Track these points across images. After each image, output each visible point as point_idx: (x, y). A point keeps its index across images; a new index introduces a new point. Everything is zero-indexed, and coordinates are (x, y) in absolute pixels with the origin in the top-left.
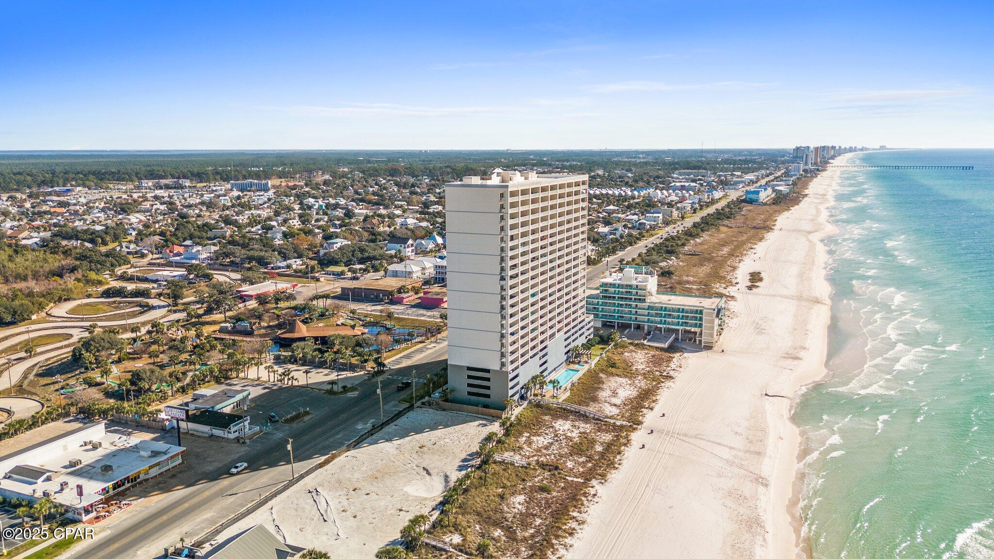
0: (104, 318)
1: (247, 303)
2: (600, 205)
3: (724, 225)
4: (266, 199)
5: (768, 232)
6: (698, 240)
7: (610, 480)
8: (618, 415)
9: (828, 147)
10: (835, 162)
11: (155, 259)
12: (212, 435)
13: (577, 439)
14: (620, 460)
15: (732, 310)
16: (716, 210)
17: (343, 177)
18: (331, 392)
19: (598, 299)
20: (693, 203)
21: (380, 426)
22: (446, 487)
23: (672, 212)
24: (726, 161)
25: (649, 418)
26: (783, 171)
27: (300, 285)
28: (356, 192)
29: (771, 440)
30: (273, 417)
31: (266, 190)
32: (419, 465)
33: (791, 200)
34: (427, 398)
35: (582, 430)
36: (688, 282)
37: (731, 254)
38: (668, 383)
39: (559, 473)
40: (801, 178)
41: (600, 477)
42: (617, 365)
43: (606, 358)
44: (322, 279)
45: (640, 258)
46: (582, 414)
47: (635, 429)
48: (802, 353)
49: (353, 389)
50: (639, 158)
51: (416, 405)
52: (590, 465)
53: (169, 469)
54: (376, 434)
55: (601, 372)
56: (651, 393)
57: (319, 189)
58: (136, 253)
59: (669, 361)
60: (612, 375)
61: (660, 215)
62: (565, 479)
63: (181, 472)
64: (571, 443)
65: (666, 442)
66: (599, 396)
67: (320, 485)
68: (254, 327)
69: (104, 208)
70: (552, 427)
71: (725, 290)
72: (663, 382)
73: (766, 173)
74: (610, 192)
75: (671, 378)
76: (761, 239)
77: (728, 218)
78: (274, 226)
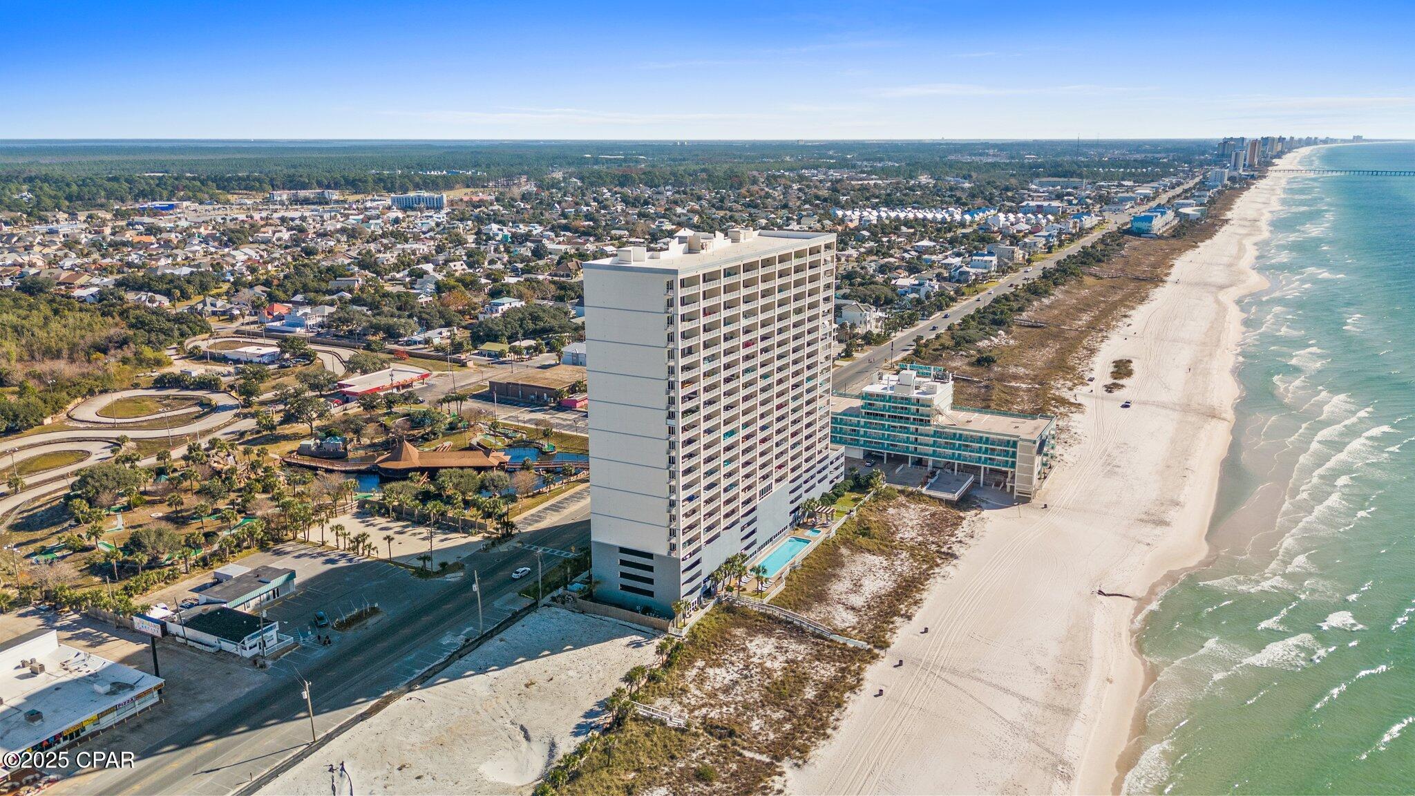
0: (145, 424)
1: (349, 405)
2: (910, 237)
3: (1091, 274)
4: (433, 224)
5: (1157, 286)
6: (1046, 301)
7: (812, 761)
8: (854, 628)
9: (1273, 139)
10: (1281, 163)
11: (248, 324)
12: (220, 650)
13: (779, 673)
14: (838, 720)
15: (1074, 430)
16: (1083, 248)
17: (553, 187)
18: (422, 573)
19: (858, 417)
20: (1050, 235)
21: (476, 640)
22: (549, 764)
23: (1013, 252)
24: (1114, 163)
25: (903, 635)
26: (1197, 180)
27: (435, 373)
28: (564, 216)
29: (1092, 684)
30: (321, 619)
31: (438, 208)
32: (516, 721)
33: (1201, 230)
34: (561, 590)
35: (790, 656)
36: (1015, 377)
37: (1092, 326)
38: (947, 569)
39: (734, 744)
40: (1224, 191)
41: (797, 754)
42: (872, 531)
43: (856, 519)
44: (470, 364)
45: (949, 332)
46: (795, 626)
47: (875, 657)
48: (1172, 513)
49: (458, 566)
50: (988, 155)
51: (540, 604)
52: (788, 726)
53: (135, 714)
54: (466, 657)
55: (844, 544)
56: (915, 587)
57: (513, 207)
58: (224, 313)
59: (957, 524)
60: (861, 549)
61: (994, 259)
62: (740, 755)
63: (151, 720)
64: (768, 681)
65: (921, 684)
66: (831, 591)
67: (352, 756)
68: (349, 447)
69: (208, 236)
70: (744, 650)
71: (1070, 393)
72: (938, 565)
73: (1172, 183)
74: (930, 216)
75: (954, 556)
76: (1142, 300)
77: (1100, 261)
78: (426, 273)
